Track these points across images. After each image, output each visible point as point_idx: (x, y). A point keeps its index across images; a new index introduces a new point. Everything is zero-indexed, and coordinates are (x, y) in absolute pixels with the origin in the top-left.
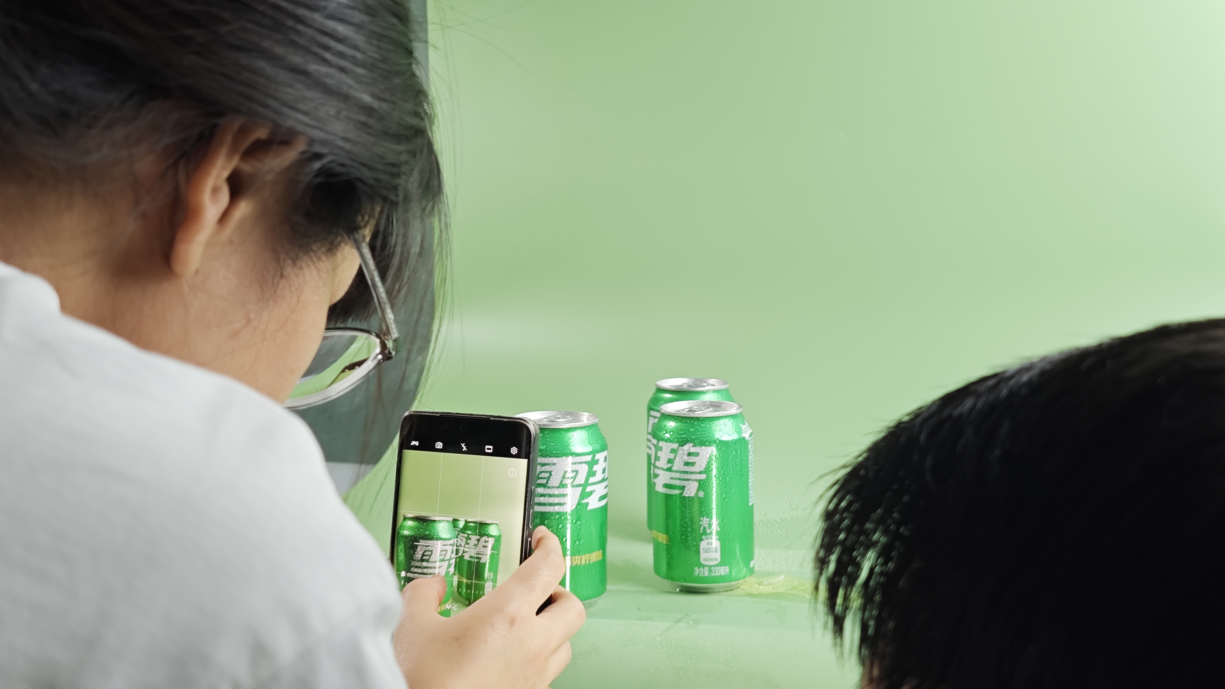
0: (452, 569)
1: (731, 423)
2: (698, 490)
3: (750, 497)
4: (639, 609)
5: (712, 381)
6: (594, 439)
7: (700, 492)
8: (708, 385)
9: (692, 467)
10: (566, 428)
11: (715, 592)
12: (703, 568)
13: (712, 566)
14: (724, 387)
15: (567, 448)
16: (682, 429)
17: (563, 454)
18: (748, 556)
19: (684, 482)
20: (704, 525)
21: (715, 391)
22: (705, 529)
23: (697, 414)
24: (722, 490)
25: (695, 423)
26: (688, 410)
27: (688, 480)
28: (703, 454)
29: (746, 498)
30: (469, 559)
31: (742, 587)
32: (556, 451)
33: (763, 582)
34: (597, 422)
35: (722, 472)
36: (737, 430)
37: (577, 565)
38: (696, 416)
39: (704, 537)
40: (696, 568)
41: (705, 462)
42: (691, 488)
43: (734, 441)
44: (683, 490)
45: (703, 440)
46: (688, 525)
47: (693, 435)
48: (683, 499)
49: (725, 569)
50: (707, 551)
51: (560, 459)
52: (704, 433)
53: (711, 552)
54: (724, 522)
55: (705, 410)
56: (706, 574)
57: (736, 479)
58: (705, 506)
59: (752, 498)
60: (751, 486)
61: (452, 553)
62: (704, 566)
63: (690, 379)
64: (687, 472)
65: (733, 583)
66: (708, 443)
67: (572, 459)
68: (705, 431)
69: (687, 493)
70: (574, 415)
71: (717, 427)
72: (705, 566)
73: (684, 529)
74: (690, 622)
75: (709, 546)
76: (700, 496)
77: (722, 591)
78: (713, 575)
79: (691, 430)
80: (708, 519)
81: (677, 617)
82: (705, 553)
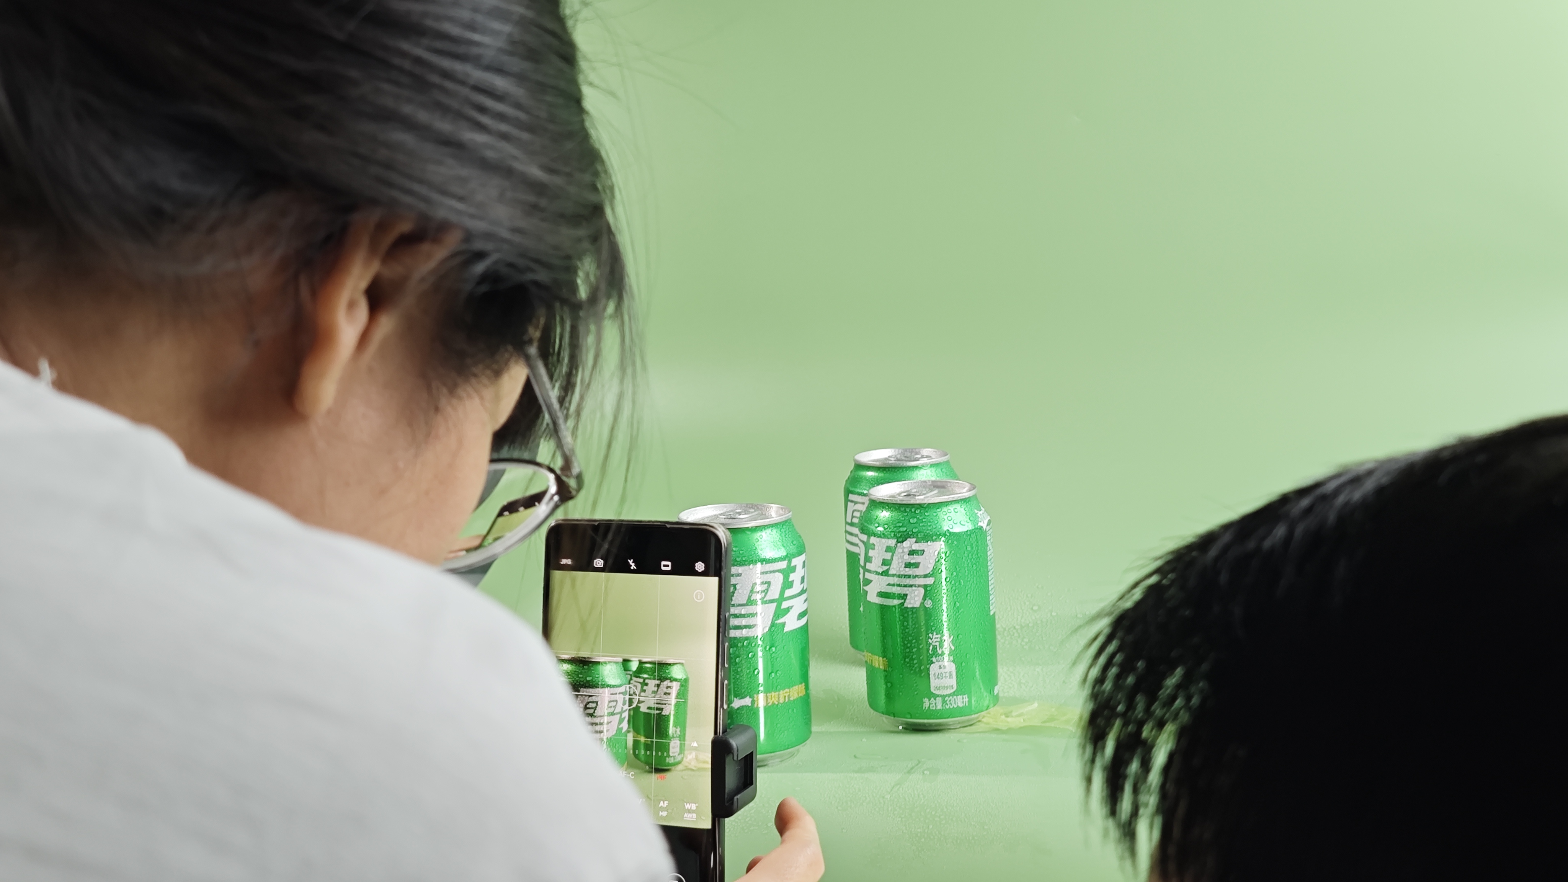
0: (625, 725)
1: (963, 509)
2: (924, 599)
3: (991, 604)
4: (855, 757)
5: (925, 452)
6: (789, 539)
7: (928, 601)
8: (923, 457)
9: (916, 569)
10: (752, 527)
11: (950, 729)
12: (935, 699)
13: (946, 695)
14: (944, 459)
15: (754, 553)
16: (899, 520)
17: (750, 561)
18: (991, 680)
19: (906, 589)
20: (933, 644)
21: (932, 465)
22: (935, 648)
23: (918, 499)
24: (955, 597)
25: (916, 512)
26: (905, 494)
27: (911, 586)
28: (929, 552)
29: (986, 606)
30: (647, 711)
31: (984, 720)
32: (740, 558)
33: (1011, 712)
34: (791, 517)
35: (955, 574)
36: (971, 519)
37: (775, 704)
38: (918, 502)
39: (934, 659)
40: (926, 700)
41: (933, 562)
42: (915, 596)
43: (969, 533)
44: (905, 600)
45: (929, 533)
46: (913, 645)
47: (916, 528)
48: (904, 611)
49: (963, 698)
50: (938, 677)
51: (746, 568)
52: (929, 524)
53: (944, 678)
54: (959, 638)
55: (927, 493)
56: (939, 707)
57: (973, 582)
58: (934, 619)
59: (994, 605)
60: (992, 589)
61: (624, 704)
62: (936, 696)
63: (897, 450)
64: (909, 576)
65: (973, 716)
66: (936, 537)
67: (762, 566)
68: (930, 522)
69: (910, 604)
70: (758, 508)
71: (946, 515)
72: (938, 696)
73: (908, 650)
74: (925, 772)
75: (941, 670)
76: (927, 606)
77: (960, 727)
78: (947, 707)
79: (912, 521)
80: (939, 636)
81: (907, 766)
82: (937, 680)
